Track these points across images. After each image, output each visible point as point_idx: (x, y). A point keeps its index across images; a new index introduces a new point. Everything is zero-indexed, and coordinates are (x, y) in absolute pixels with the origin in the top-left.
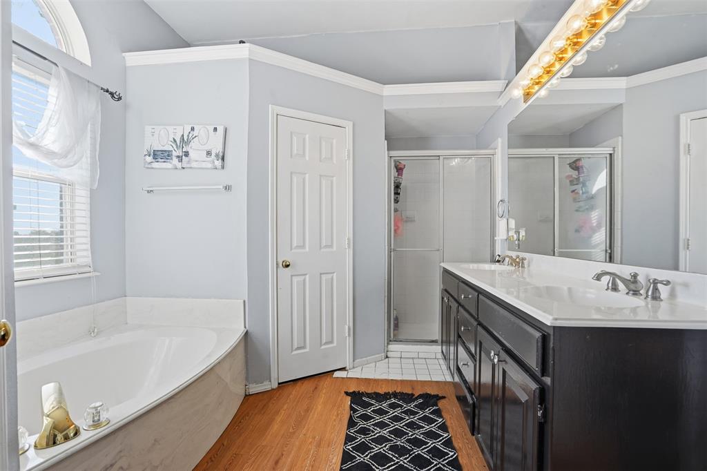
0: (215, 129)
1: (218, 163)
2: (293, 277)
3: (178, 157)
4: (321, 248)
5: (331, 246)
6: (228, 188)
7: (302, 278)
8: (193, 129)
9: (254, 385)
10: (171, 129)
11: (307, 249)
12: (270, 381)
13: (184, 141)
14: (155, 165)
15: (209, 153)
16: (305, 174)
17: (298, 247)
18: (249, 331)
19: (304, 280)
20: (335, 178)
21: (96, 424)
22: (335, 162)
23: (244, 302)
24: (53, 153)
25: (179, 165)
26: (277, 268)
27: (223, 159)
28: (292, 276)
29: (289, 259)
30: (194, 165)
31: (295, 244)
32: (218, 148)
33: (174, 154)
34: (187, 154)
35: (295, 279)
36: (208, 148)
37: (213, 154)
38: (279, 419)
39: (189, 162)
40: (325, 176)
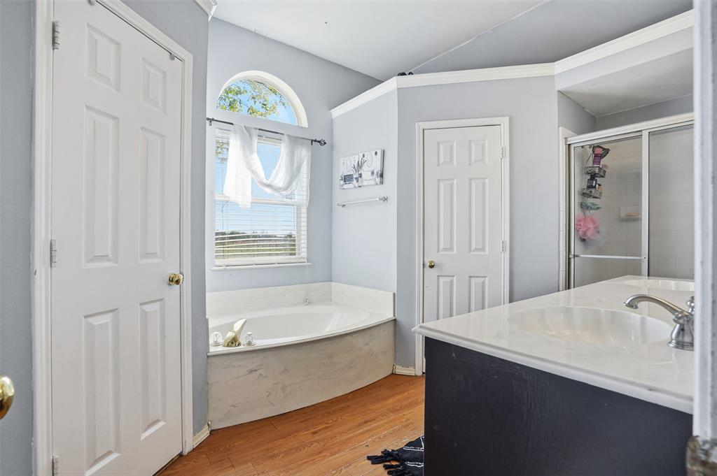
0: (376, 153)
1: (378, 180)
2: (440, 278)
3: (356, 178)
4: (470, 251)
5: (483, 249)
6: (385, 199)
7: (449, 279)
8: (364, 156)
9: (400, 367)
10: (352, 158)
11: (455, 252)
12: (415, 368)
13: (360, 166)
14: (345, 186)
15: (373, 173)
16: (453, 179)
17: (445, 249)
18: (398, 319)
19: (451, 282)
20: (487, 180)
21: (249, 344)
22: (487, 163)
23: (394, 294)
24: (280, 188)
25: (357, 185)
26: (424, 267)
27: (382, 176)
28: (439, 276)
29: (436, 260)
30: (365, 183)
31: (442, 247)
32: (377, 168)
33: (354, 176)
34: (361, 175)
35: (442, 280)
36: (372, 169)
37: (375, 173)
38: (398, 397)
39: (362, 182)
40: (475, 179)
